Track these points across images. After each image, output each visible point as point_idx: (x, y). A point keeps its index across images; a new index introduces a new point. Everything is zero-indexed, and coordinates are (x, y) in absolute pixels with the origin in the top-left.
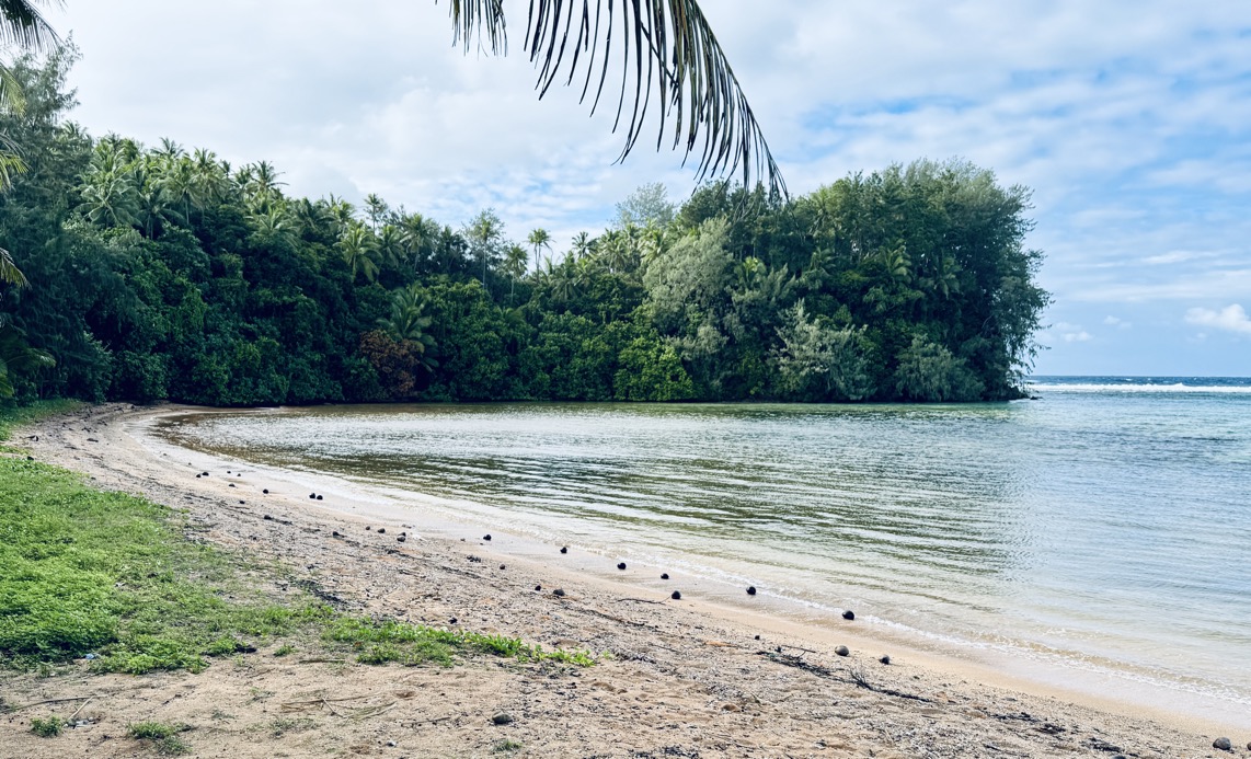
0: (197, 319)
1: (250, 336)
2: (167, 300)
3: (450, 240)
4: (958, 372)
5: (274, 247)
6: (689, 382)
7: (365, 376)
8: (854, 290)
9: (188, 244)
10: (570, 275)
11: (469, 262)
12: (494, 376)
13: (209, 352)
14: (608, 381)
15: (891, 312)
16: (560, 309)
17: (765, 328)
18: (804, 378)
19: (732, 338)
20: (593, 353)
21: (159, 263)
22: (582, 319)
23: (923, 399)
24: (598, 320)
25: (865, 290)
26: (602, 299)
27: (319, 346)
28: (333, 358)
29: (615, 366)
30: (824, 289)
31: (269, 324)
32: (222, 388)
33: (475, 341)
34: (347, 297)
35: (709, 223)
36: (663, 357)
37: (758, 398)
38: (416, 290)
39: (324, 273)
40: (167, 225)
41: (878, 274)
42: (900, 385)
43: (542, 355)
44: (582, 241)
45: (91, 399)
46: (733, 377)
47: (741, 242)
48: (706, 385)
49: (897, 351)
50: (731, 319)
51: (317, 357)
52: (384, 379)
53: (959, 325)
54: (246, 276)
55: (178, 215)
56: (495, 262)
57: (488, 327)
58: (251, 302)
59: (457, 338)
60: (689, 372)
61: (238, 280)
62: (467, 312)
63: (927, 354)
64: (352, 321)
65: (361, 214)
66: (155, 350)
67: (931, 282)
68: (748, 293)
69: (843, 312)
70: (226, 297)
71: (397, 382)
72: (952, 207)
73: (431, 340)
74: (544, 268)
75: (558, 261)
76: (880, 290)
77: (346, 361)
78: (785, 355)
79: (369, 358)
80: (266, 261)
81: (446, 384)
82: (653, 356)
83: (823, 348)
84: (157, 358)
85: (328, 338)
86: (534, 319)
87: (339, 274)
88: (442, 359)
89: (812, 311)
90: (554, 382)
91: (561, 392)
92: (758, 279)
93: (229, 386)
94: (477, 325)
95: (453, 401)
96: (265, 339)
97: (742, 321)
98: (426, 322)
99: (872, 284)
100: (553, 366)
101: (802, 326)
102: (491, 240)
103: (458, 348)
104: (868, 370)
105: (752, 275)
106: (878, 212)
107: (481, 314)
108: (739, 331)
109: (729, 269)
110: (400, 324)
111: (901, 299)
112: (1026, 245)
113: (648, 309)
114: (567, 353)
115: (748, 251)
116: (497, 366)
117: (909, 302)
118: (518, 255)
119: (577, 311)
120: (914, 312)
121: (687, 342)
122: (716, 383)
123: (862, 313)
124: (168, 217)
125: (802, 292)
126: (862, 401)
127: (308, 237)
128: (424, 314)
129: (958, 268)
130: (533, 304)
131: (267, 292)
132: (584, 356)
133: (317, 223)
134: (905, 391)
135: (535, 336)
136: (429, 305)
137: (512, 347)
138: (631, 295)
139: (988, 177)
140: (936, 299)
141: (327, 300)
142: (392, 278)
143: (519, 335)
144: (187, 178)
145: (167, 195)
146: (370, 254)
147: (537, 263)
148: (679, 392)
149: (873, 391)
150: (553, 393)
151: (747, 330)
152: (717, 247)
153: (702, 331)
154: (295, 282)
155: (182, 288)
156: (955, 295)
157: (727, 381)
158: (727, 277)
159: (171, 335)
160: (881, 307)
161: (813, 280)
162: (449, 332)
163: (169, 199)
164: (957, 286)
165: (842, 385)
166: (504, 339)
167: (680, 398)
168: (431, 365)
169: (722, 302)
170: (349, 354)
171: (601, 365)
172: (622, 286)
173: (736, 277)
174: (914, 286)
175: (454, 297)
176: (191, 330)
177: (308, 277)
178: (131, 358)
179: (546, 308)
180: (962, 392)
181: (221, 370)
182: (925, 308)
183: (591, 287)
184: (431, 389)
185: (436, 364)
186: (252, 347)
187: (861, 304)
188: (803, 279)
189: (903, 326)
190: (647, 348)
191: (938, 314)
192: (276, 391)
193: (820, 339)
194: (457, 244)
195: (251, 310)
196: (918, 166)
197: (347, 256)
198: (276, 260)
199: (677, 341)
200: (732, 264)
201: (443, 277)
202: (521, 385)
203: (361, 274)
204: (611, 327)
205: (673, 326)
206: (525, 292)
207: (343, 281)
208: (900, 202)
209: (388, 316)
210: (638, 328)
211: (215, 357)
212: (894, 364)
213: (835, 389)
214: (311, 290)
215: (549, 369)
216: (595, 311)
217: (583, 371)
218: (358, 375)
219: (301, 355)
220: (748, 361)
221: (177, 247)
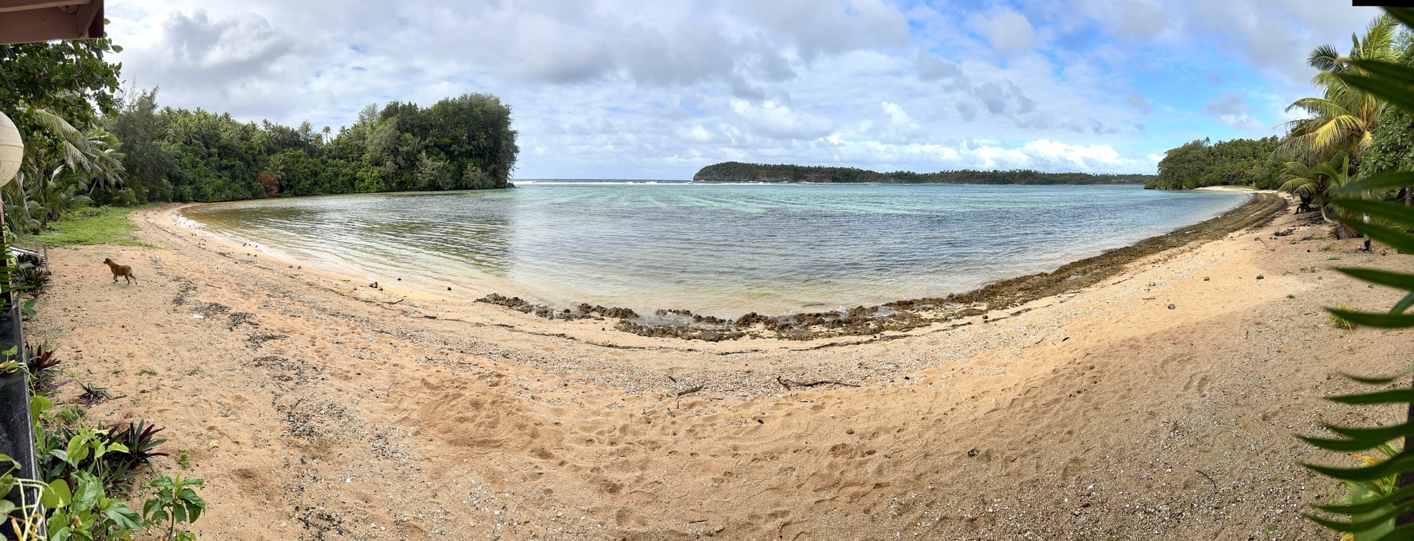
0: (202, 173)
1: (220, 177)
2: (193, 167)
3: (294, 134)
4: (485, 178)
5: (228, 145)
6: (383, 184)
7: (259, 189)
8: (446, 146)
9: (200, 147)
10: (338, 144)
11: (302, 142)
12: (308, 186)
13: (206, 184)
14: (353, 185)
15: (460, 155)
16: (334, 158)
17: (412, 162)
18: (427, 182)
19: (400, 165)
20: (346, 175)
21: (190, 154)
22: (342, 161)
23: (472, 188)
24: (349, 161)
25: (450, 146)
26: (351, 153)
27: (244, 179)
28: (249, 183)
29: (355, 179)
30: (436, 145)
31: (226, 173)
32: (210, 196)
33: (300, 173)
34: (254, 160)
35: (390, 119)
36: (373, 175)
37: (411, 190)
38: (278, 155)
39: (246, 152)
40: (193, 140)
41: (455, 139)
42: (464, 183)
43: (327, 177)
44: (343, 130)
45: (168, 202)
46: (401, 182)
47: (402, 127)
48: (390, 185)
49: (463, 170)
50: (399, 159)
51: (243, 183)
52: (267, 190)
53: (487, 160)
54: (219, 156)
55: (197, 136)
56: (310, 140)
57: (305, 167)
58: (220, 165)
59: (293, 172)
60: (383, 180)
61: (216, 158)
62: (298, 162)
63: (473, 172)
64: (256, 169)
65: (261, 127)
66: (189, 184)
67: (476, 142)
68: (405, 148)
69: (442, 155)
70: (212, 164)
71: (272, 190)
72: (484, 113)
73: (284, 174)
74: (330, 141)
75: (335, 138)
76: (456, 146)
77: (253, 184)
78: (420, 172)
79: (261, 182)
80: (226, 150)
81: (290, 190)
82: (369, 174)
83: (433, 169)
84: (189, 187)
85: (247, 176)
86: (324, 162)
87: (251, 152)
88: (289, 181)
89: (429, 155)
90: (332, 187)
91: (334, 191)
92: (409, 142)
93: (212, 195)
94: (301, 167)
95: (292, 196)
96: (224, 178)
97: (404, 159)
98: (282, 167)
99: (454, 143)
100: (331, 181)
101: (425, 161)
102: (309, 132)
103: (294, 176)
104: (452, 177)
105: (407, 140)
106: (456, 114)
107: (303, 162)
108: (402, 163)
109: (398, 138)
110: (273, 168)
111: (464, 150)
112: (512, 128)
113: (367, 156)
114: (336, 175)
115: (407, 131)
116: (309, 182)
117: (467, 151)
118: (319, 137)
119: (341, 158)
120: (469, 155)
121: (382, 168)
122: (394, 184)
123: (451, 155)
124: (195, 138)
125: (427, 147)
126: (450, 189)
127: (242, 139)
128: (281, 164)
129: (485, 137)
130: (324, 157)
131: (226, 161)
132: (343, 176)
133: (247, 132)
134: (466, 186)
135: (324, 170)
136: (283, 160)
137: (315, 174)
138: (362, 150)
139: (497, 101)
140: (478, 149)
141: (247, 163)
142: (271, 151)
143: (318, 169)
144: (200, 123)
145: (195, 130)
146: (263, 142)
147: (326, 140)
148: (380, 189)
149: (454, 186)
150: (331, 191)
151: (406, 162)
152: (393, 129)
153: (388, 163)
154: (235, 156)
155: (198, 162)
156: (485, 147)
157: (399, 184)
158: (398, 141)
159: (194, 179)
160: (456, 153)
161: (431, 142)
162: (291, 170)
163: (195, 131)
164: (485, 144)
165: (441, 184)
166: (312, 171)
167: (380, 191)
168: (284, 183)
169: (395, 152)
170: (254, 181)
171: (349, 179)
172: (359, 147)
173: (401, 141)
174: (469, 144)
175: (293, 156)
176: (201, 177)
177: (240, 154)
178: (181, 188)
179: (329, 158)
180: (486, 185)
181: (209, 190)
182: (473, 153)
183: (346, 148)
184: (284, 192)
185: (286, 183)
186: (220, 181)
187: (450, 152)
188: (427, 141)
189: (465, 160)
190: (367, 171)
191: (480, 155)
192: (227, 196)
193: (432, 165)
194: (296, 135)
195: (220, 168)
196: (474, 95)
197: (254, 145)
198: (229, 149)
199: (378, 168)
200: (400, 136)
201: (291, 149)
202: (318, 189)
203: (260, 151)
204: (353, 164)
205: (377, 163)
206: (321, 153)
207: (253, 155)
208: (463, 110)
209: (268, 166)
210: (364, 164)
211: (208, 186)
212: (462, 175)
213: (439, 186)
214: (241, 159)
215: (330, 182)
216: (348, 158)
217: (343, 182)
218: (257, 189)
219: (237, 183)
220: (406, 176)
221: (196, 148)
